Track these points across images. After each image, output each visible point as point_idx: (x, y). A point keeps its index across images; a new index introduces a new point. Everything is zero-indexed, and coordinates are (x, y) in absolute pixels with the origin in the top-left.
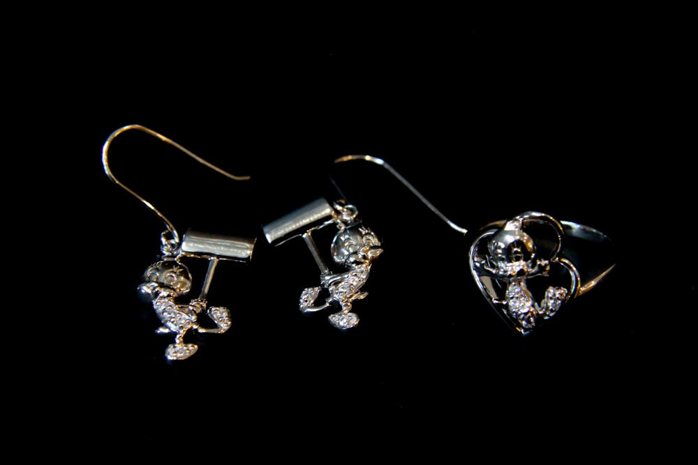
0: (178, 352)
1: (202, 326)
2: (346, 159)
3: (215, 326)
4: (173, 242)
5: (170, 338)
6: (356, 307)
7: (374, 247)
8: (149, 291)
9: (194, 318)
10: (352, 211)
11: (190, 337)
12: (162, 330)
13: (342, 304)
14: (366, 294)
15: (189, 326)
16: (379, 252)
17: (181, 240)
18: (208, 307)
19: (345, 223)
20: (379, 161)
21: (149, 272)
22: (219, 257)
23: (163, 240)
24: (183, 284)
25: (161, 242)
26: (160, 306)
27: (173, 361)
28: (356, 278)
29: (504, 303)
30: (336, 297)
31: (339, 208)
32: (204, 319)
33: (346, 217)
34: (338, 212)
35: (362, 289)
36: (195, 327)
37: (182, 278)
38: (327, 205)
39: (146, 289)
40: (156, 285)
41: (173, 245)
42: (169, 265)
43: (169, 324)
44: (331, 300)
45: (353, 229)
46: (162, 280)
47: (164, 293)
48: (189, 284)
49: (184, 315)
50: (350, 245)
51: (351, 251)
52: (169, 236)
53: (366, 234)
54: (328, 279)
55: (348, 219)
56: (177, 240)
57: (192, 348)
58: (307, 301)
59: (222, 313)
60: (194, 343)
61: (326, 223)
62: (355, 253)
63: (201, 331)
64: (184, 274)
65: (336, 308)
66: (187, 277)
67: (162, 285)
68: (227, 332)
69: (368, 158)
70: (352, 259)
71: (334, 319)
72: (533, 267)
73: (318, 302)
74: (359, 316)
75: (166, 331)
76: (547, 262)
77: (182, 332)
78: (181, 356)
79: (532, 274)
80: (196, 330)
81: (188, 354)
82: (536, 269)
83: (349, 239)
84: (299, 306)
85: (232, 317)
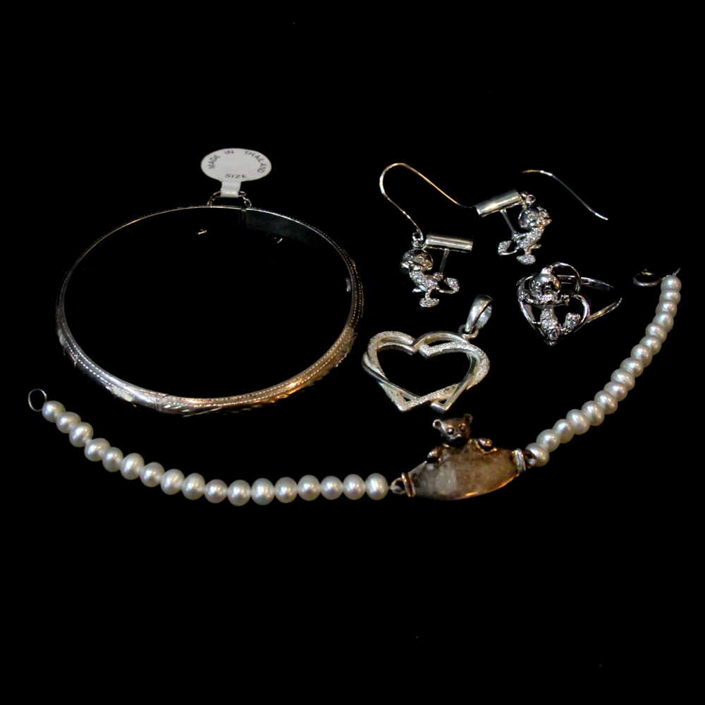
0: (427, 302)
1: (441, 288)
2: (529, 171)
3: (450, 289)
4: (419, 239)
5: (422, 294)
6: (534, 252)
7: (546, 218)
8: (407, 267)
9: (436, 284)
10: (532, 199)
11: (434, 294)
12: (416, 290)
13: (525, 250)
14: (540, 246)
15: (434, 288)
16: (549, 222)
17: (425, 238)
18: (445, 277)
19: (527, 205)
20: (550, 174)
21: (407, 255)
22: (450, 248)
23: (414, 238)
24: (428, 264)
25: (412, 240)
26: (414, 276)
27: (425, 308)
28: (533, 236)
29: (539, 323)
30: (522, 245)
31: (524, 195)
32: (442, 285)
33: (528, 202)
34: (524, 198)
35: (538, 242)
36: (437, 289)
37: (427, 261)
38: (517, 193)
39: (405, 265)
40: (412, 262)
41: (419, 242)
42: (419, 252)
43: (421, 287)
44: (518, 248)
45: (533, 208)
46: (415, 260)
47: (416, 268)
48: (431, 264)
49: (430, 281)
50: (531, 217)
51: (531, 220)
52: (418, 236)
53: (542, 211)
54: (516, 236)
55: (529, 202)
56: (422, 239)
57: (435, 301)
58: (502, 249)
59: (453, 281)
60: (437, 298)
61: (516, 204)
62: (534, 221)
63: (442, 291)
64: (428, 258)
65: (521, 252)
66: (430, 260)
67: (415, 263)
68: (457, 293)
69: (542, 172)
70: (532, 224)
71: (520, 258)
72: (558, 299)
73: (509, 250)
74: (536, 257)
75: (420, 291)
76: (567, 296)
77: (429, 291)
78: (429, 305)
79: (557, 304)
80: (438, 290)
81: (433, 304)
82: (561, 301)
83: (530, 213)
84: (497, 252)
85: (460, 284)
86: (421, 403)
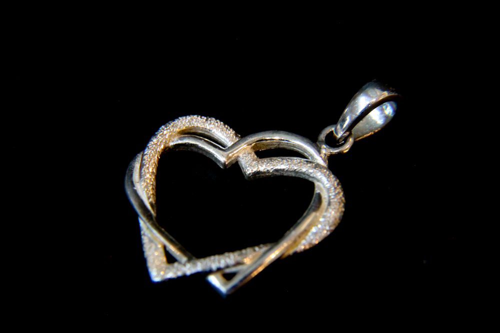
86: (188, 273)
